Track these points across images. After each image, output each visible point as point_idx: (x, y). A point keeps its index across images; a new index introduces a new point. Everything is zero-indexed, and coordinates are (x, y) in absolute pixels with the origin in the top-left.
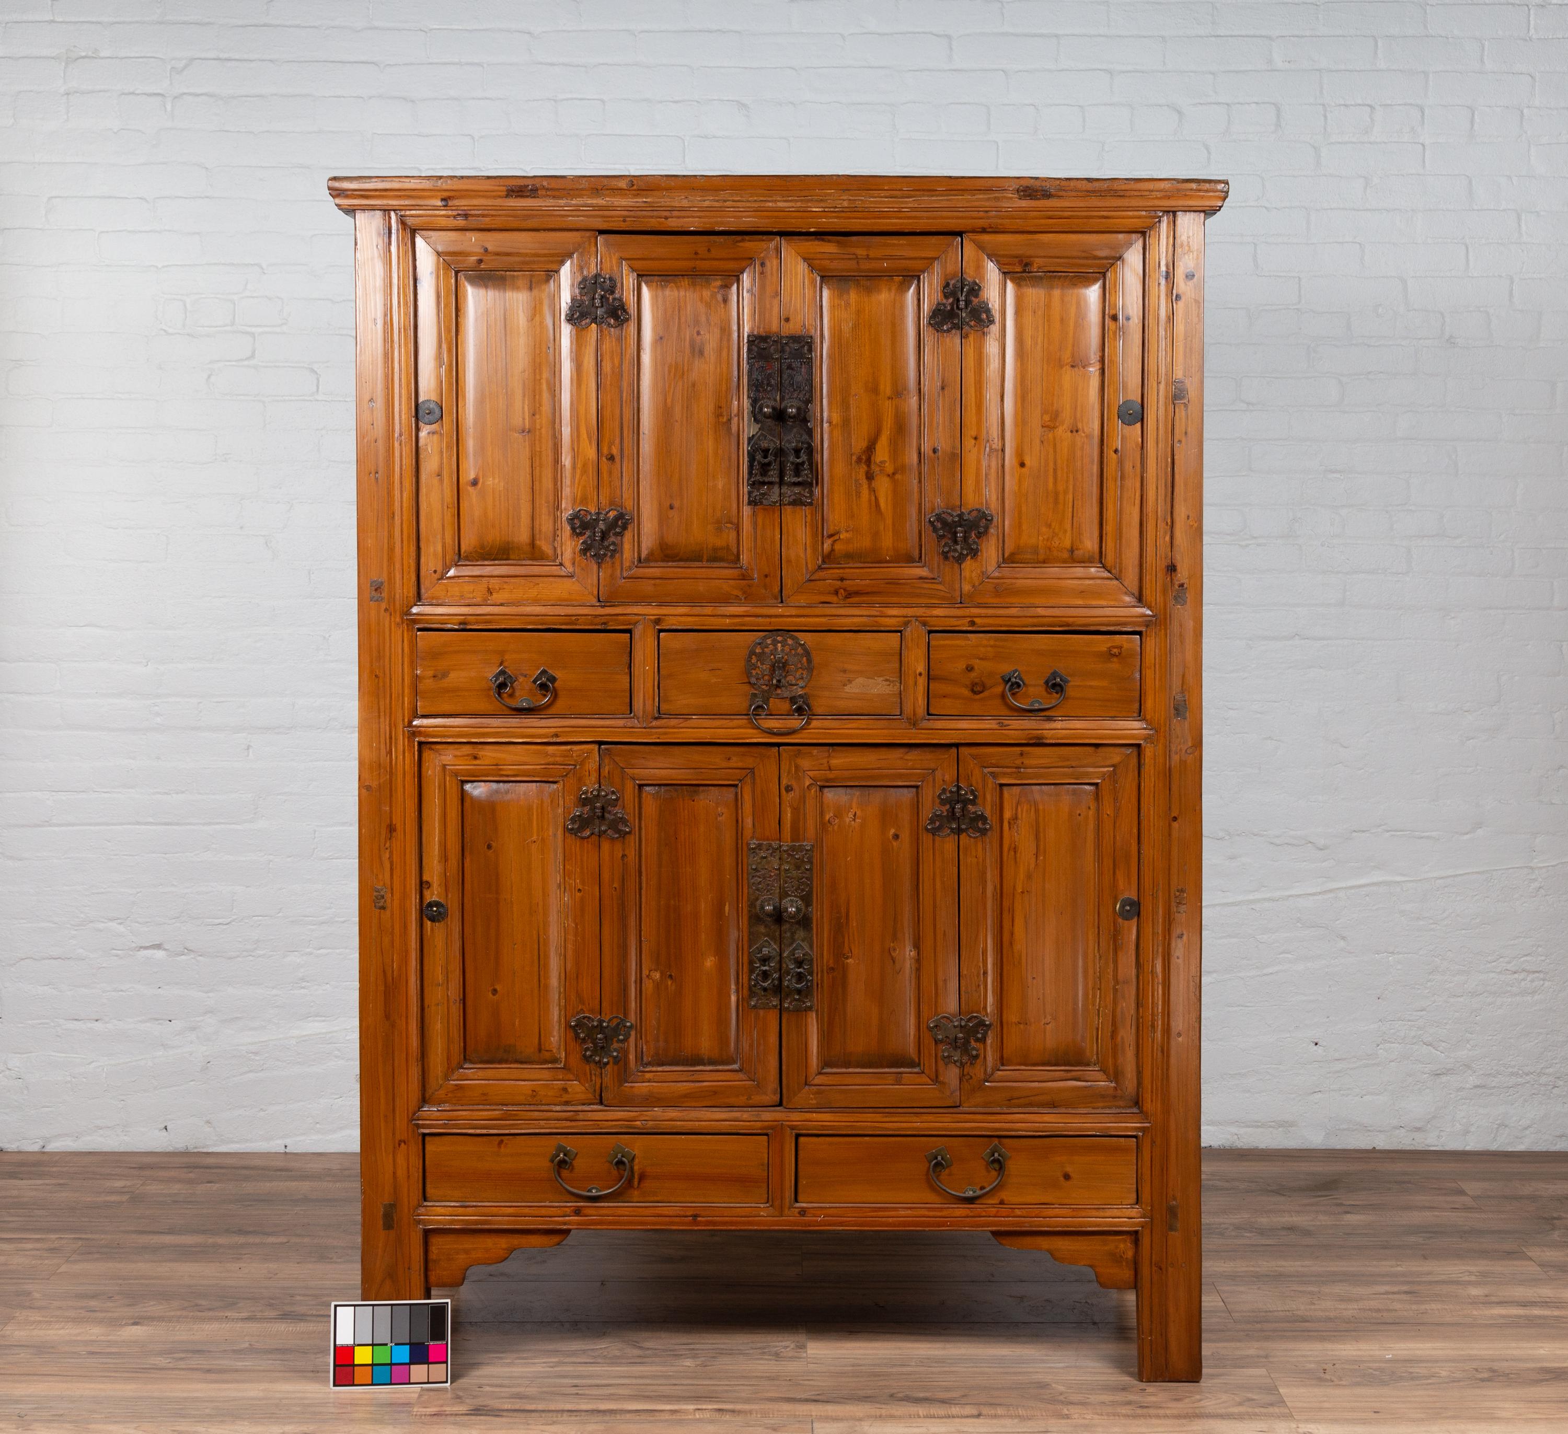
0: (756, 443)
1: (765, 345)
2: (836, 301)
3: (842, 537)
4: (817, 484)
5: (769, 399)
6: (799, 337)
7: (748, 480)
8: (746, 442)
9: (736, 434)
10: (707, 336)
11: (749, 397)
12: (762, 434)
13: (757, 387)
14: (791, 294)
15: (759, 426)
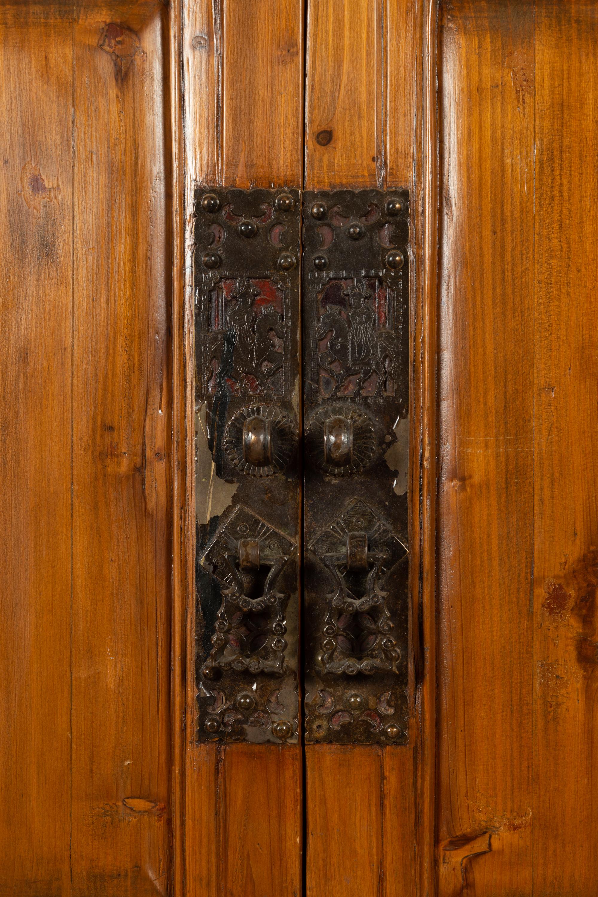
0: (224, 546)
1: (255, 223)
2: (487, 71)
3: (496, 845)
4: (419, 676)
5: (266, 399)
6: (365, 194)
7: (199, 661)
8: (192, 542)
9: (161, 515)
10: (66, 192)
11: (199, 395)
12: (242, 517)
13: (225, 363)
14: (339, 48)
15: (233, 489)
